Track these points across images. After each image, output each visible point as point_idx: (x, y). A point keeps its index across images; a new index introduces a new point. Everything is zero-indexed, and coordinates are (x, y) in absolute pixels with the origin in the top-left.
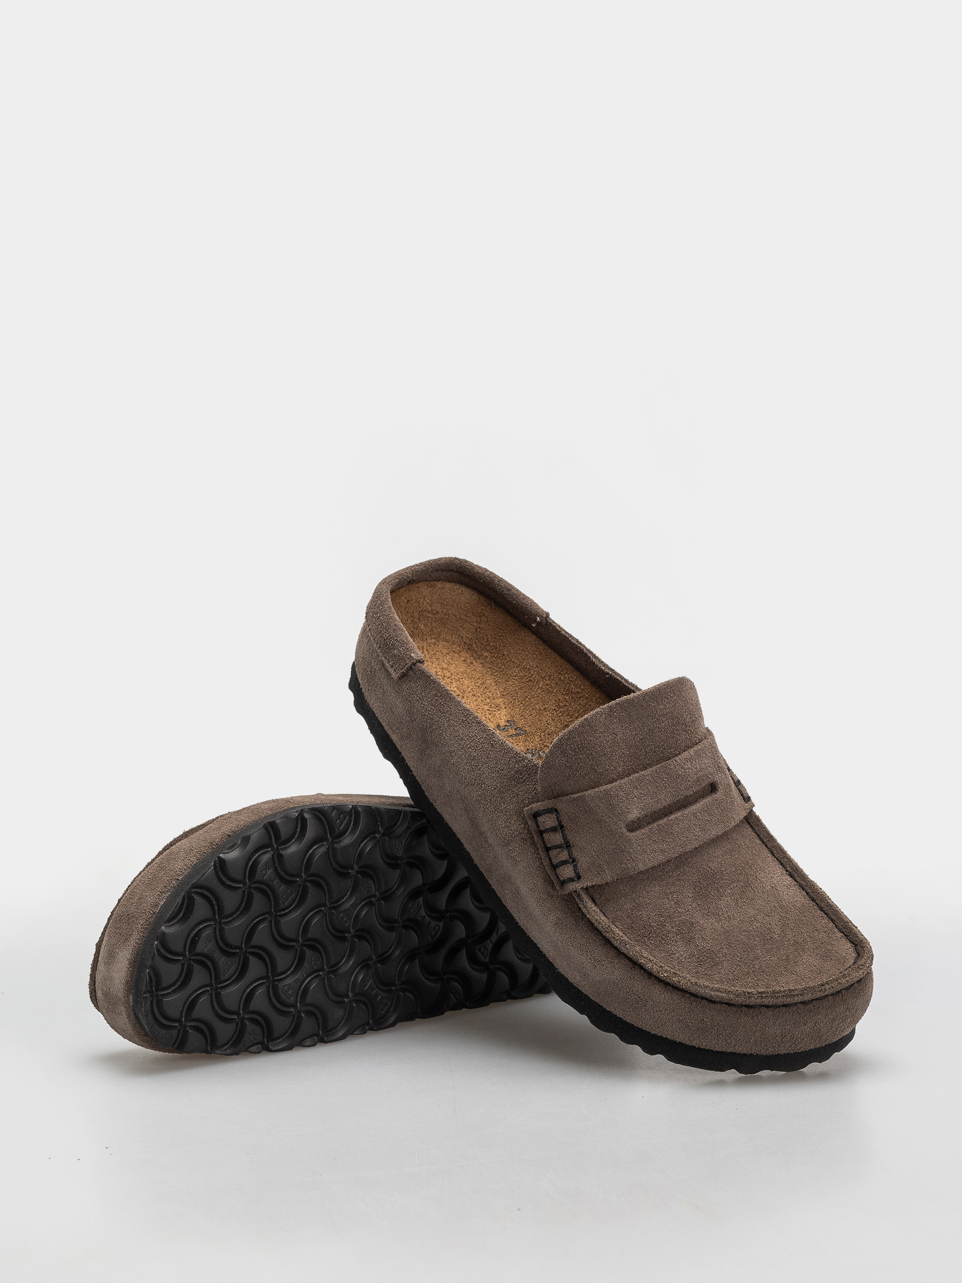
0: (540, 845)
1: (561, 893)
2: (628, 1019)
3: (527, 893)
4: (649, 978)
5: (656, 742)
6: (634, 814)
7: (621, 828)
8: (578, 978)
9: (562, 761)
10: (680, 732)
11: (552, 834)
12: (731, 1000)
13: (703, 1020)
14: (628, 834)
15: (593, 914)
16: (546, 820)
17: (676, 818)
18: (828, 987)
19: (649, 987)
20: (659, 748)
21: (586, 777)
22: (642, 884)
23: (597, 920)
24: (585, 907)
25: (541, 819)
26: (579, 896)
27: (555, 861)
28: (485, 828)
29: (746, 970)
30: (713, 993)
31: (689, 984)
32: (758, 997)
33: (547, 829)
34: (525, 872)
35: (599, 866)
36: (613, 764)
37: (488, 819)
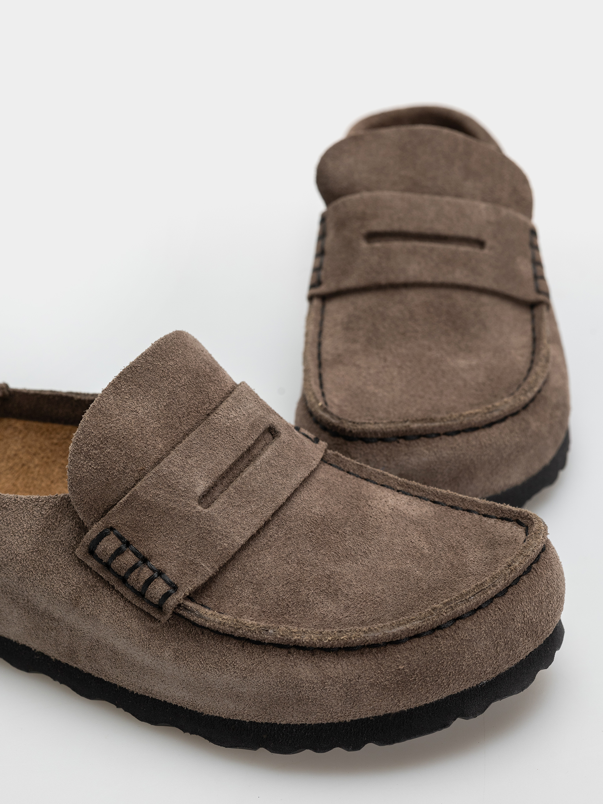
0: (113, 580)
1: (164, 619)
2: (312, 720)
3: (126, 646)
4: (313, 655)
5: (184, 403)
6: (201, 487)
7: (195, 508)
8: (232, 706)
9: (90, 466)
10: (206, 384)
11: (120, 558)
12: (419, 628)
13: (399, 669)
14: (206, 511)
15: (212, 618)
16: (106, 546)
17: (250, 474)
18: (517, 564)
19: (318, 665)
20: (191, 408)
21: (127, 471)
22: (250, 561)
23: (220, 623)
24: (200, 616)
25: (99, 549)
26: (186, 608)
27: (139, 586)
28: (43, 603)
29: (416, 596)
30: (394, 631)
31: (362, 635)
32: (446, 609)
33: (112, 555)
34: (112, 622)
35: (192, 563)
36: (148, 443)
37: (41, 590)
